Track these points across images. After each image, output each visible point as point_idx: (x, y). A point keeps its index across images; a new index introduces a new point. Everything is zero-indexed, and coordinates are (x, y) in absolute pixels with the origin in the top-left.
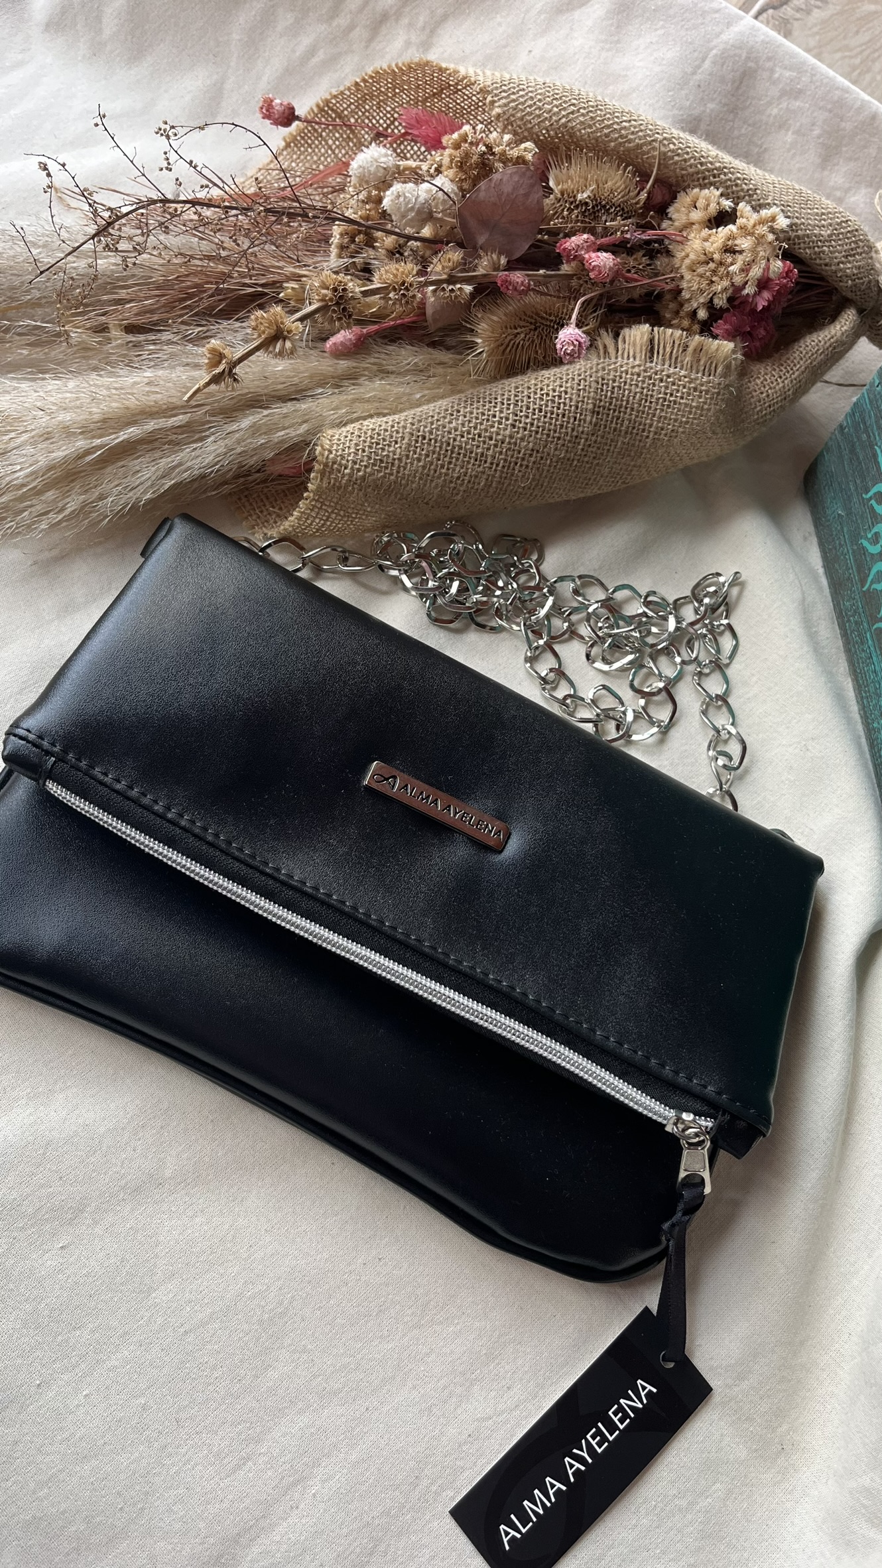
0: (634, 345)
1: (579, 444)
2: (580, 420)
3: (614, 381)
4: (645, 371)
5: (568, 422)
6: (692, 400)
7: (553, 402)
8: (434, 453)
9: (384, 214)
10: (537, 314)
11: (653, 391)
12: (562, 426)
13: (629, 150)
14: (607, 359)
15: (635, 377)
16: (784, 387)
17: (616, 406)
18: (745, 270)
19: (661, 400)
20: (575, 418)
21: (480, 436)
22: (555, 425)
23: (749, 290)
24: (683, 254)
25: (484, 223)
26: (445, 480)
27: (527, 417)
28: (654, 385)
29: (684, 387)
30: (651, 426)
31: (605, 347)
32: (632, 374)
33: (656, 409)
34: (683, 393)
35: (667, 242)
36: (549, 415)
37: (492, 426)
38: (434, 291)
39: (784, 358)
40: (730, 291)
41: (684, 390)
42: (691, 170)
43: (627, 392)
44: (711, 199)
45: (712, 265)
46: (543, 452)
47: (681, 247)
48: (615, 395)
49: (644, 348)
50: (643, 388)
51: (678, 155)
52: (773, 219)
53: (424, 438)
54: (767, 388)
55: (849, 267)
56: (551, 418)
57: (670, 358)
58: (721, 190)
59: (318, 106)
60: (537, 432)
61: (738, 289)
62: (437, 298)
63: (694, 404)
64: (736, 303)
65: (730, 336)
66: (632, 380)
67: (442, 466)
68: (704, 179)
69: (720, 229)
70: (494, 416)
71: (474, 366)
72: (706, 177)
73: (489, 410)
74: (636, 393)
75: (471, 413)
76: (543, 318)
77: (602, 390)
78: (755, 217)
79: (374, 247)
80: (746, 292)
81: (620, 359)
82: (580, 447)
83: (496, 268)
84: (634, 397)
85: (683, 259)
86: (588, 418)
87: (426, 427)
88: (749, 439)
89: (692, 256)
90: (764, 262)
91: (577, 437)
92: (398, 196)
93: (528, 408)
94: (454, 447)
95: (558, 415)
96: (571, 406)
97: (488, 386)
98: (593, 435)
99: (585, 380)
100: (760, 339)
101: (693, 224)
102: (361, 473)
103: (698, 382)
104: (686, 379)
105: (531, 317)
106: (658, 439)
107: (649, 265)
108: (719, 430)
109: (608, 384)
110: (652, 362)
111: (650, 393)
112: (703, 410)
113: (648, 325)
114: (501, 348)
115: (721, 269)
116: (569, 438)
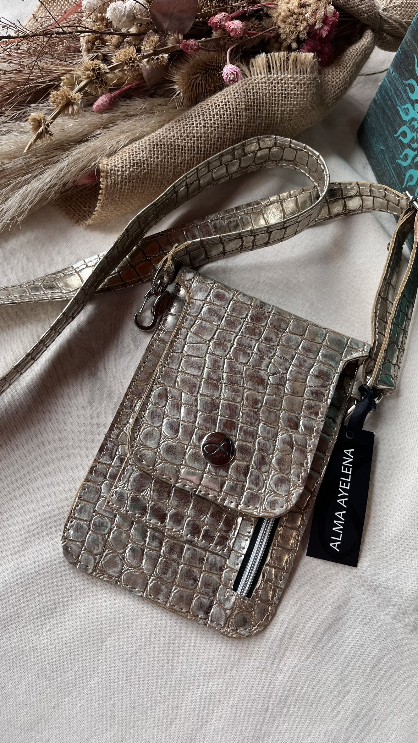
0: (259, 66)
1: (242, 129)
2: (240, 116)
3: (253, 89)
5: (234, 118)
6: (298, 90)
7: (223, 108)
9: (108, 23)
10: (205, 63)
11: (275, 90)
12: (231, 121)
14: (247, 79)
15: (264, 85)
17: (257, 103)
18: (314, 13)
19: (280, 95)
20: (237, 115)
22: (227, 121)
23: (318, 26)
24: (277, 14)
25: (165, 15)
26: (174, 166)
27: (211, 120)
28: (275, 87)
29: (292, 84)
30: (278, 110)
31: (243, 72)
33: (279, 100)
34: (292, 88)
35: (266, 9)
36: (222, 116)
37: (193, 130)
38: (148, 61)
39: (341, 62)
40: (308, 29)
41: (292, 86)
43: (261, 94)
45: (295, 16)
47: (274, 11)
48: (255, 97)
49: (265, 67)
50: (269, 90)
53: (157, 145)
54: (335, 79)
55: (363, 7)
56: (224, 118)
57: (280, 69)
60: (218, 127)
61: (312, 27)
62: (151, 66)
63: (299, 92)
64: (311, 36)
65: (310, 51)
66: (262, 87)
67: (171, 158)
70: (193, 124)
73: (189, 122)
74: (266, 94)
75: (180, 128)
77: (248, 96)
80: (316, 27)
81: (253, 76)
83: (178, 41)
84: (266, 96)
85: (277, 17)
86: (244, 114)
87: (157, 139)
89: (283, 14)
90: (323, 8)
91: (240, 126)
92: (115, 9)
93: (210, 115)
95: (227, 115)
96: (232, 110)
98: (248, 122)
99: (237, 93)
103: (299, 79)
104: (292, 79)
105: (203, 66)
106: (283, 117)
107: (259, 24)
108: (315, 105)
109: (250, 92)
110: (271, 74)
111: (274, 91)
112: (304, 95)
113: (264, 53)
114: (190, 88)
115: (301, 17)
116: (236, 127)
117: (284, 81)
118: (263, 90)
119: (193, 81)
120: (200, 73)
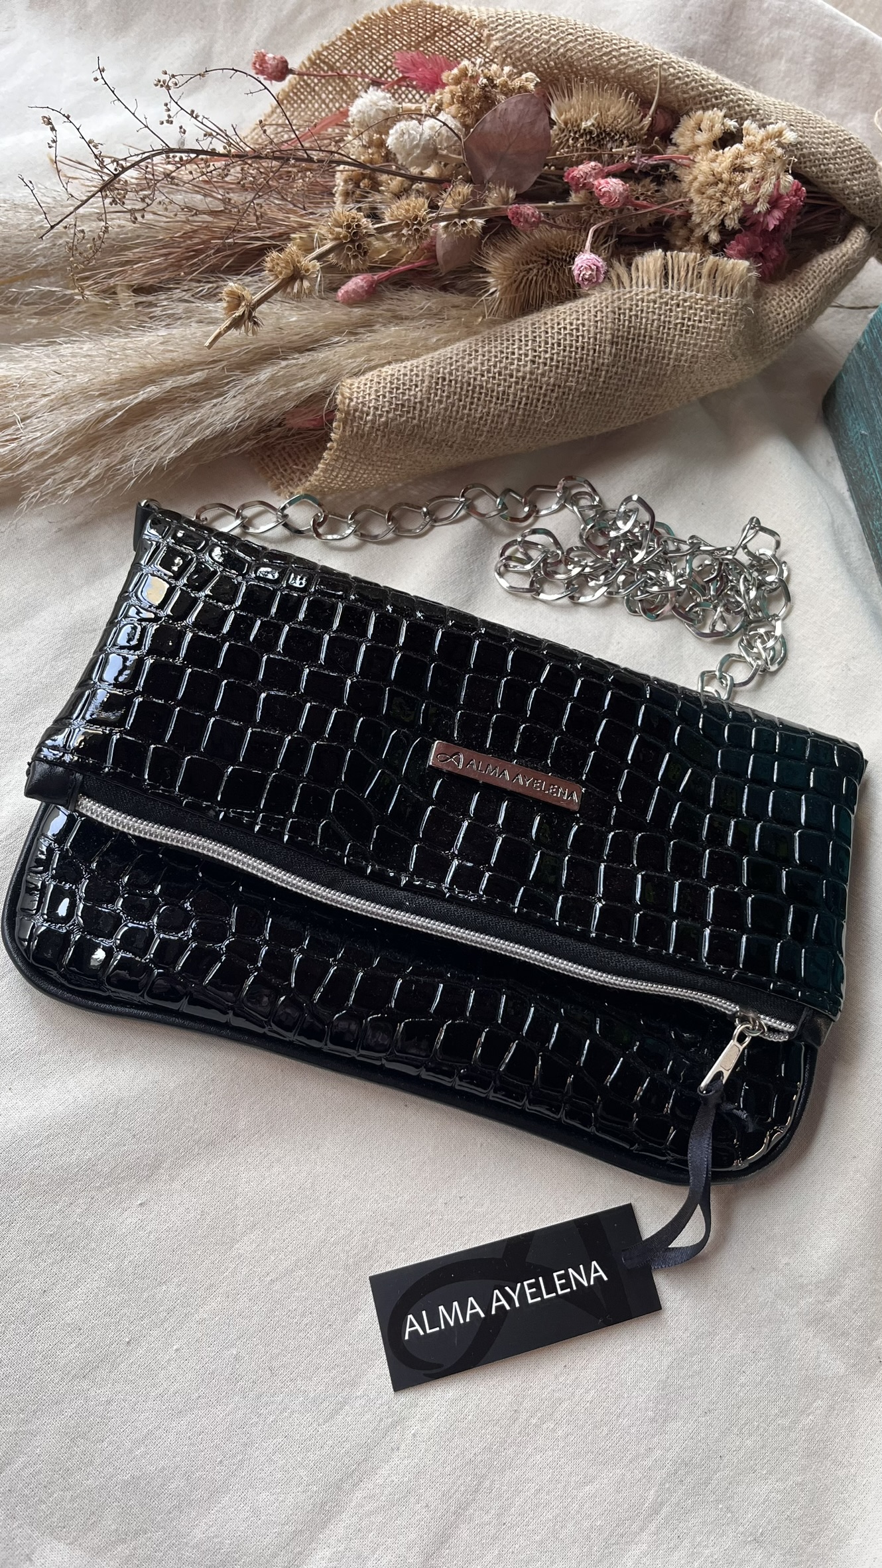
0: (648, 272)
1: (600, 377)
2: (599, 352)
3: (631, 310)
4: (661, 297)
5: (588, 355)
6: (711, 323)
7: (571, 335)
8: (455, 393)
9: (389, 157)
10: (549, 248)
11: (670, 317)
12: (582, 359)
13: (629, 76)
14: (622, 289)
15: (652, 304)
16: (800, 307)
17: (634, 335)
18: (757, 184)
19: (679, 326)
20: (595, 350)
21: (500, 374)
22: (576, 359)
23: (761, 207)
24: (691, 177)
25: (491, 156)
26: (468, 422)
27: (546, 352)
28: (671, 311)
29: (702, 311)
30: (670, 353)
31: (618, 277)
32: (648, 302)
33: (675, 335)
34: (701, 316)
35: (672, 165)
36: (568, 348)
37: (512, 364)
38: (446, 227)
39: (798, 279)
40: (742, 211)
41: (702, 313)
42: (692, 93)
43: (644, 320)
44: (715, 120)
45: (721, 186)
46: (565, 387)
47: (687, 172)
48: (633, 324)
49: (658, 274)
50: (660, 315)
51: (679, 78)
52: (780, 134)
53: (444, 379)
54: (784, 308)
55: (855, 184)
56: (571, 352)
57: (686, 282)
58: (724, 111)
59: (310, 59)
60: (557, 367)
61: (749, 208)
62: (450, 235)
63: (713, 327)
64: (747, 224)
65: (743, 256)
66: (648, 308)
67: (464, 407)
68: (706, 101)
69: (726, 149)
70: (513, 353)
71: (488, 307)
72: (708, 99)
73: (507, 348)
74: (653, 321)
75: (490, 352)
76: (553, 251)
77: (619, 320)
78: (762, 133)
79: (379, 191)
80: (757, 209)
81: (634, 287)
82: (602, 380)
83: (506, 201)
84: (652, 325)
85: (691, 183)
86: (608, 349)
87: (445, 368)
88: (768, 362)
89: (701, 178)
90: (774, 178)
91: (597, 369)
92: (403, 134)
93: (547, 343)
94: (475, 387)
95: (577, 348)
96: (589, 338)
97: (504, 326)
98: (613, 366)
99: (602, 312)
100: (773, 261)
101: (699, 146)
102: (383, 419)
103: (715, 304)
104: (703, 302)
105: (543, 252)
106: (679, 366)
107: (657, 191)
108: (739, 353)
109: (624, 314)
110: (667, 288)
111: (668, 319)
112: (721, 333)
113: (660, 250)
114: (515, 286)
115: (732, 189)
116: (589, 371)
117: (688, 304)
118: (648, 313)
119: (521, 274)
120: (536, 262)
